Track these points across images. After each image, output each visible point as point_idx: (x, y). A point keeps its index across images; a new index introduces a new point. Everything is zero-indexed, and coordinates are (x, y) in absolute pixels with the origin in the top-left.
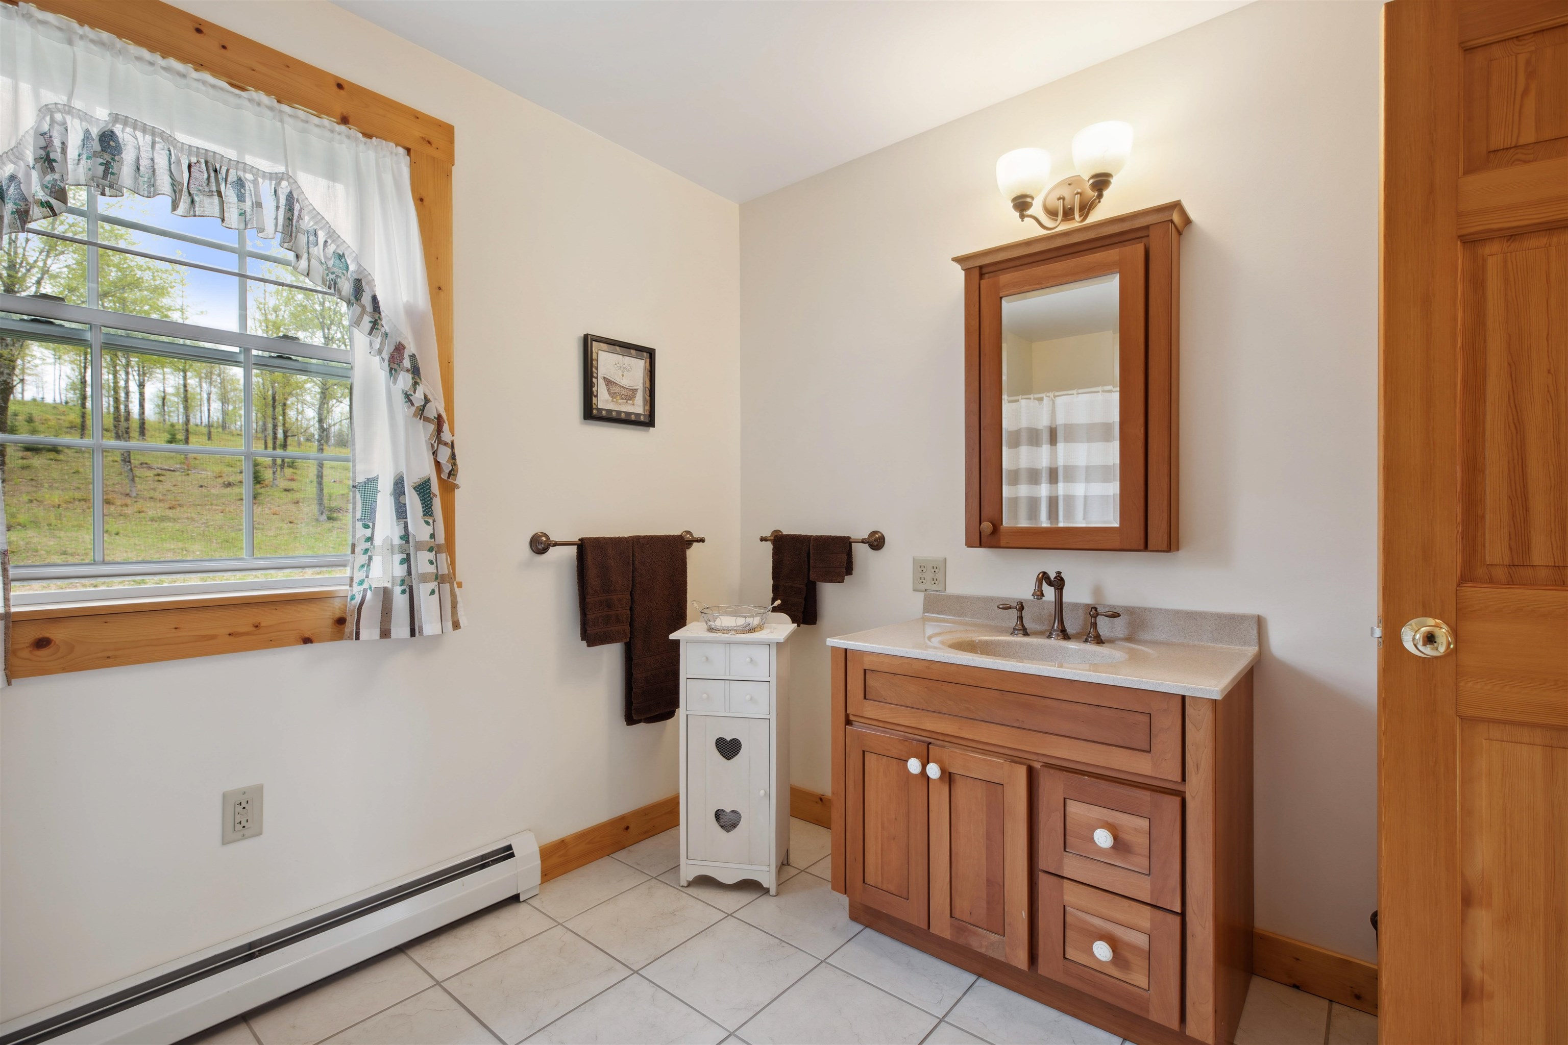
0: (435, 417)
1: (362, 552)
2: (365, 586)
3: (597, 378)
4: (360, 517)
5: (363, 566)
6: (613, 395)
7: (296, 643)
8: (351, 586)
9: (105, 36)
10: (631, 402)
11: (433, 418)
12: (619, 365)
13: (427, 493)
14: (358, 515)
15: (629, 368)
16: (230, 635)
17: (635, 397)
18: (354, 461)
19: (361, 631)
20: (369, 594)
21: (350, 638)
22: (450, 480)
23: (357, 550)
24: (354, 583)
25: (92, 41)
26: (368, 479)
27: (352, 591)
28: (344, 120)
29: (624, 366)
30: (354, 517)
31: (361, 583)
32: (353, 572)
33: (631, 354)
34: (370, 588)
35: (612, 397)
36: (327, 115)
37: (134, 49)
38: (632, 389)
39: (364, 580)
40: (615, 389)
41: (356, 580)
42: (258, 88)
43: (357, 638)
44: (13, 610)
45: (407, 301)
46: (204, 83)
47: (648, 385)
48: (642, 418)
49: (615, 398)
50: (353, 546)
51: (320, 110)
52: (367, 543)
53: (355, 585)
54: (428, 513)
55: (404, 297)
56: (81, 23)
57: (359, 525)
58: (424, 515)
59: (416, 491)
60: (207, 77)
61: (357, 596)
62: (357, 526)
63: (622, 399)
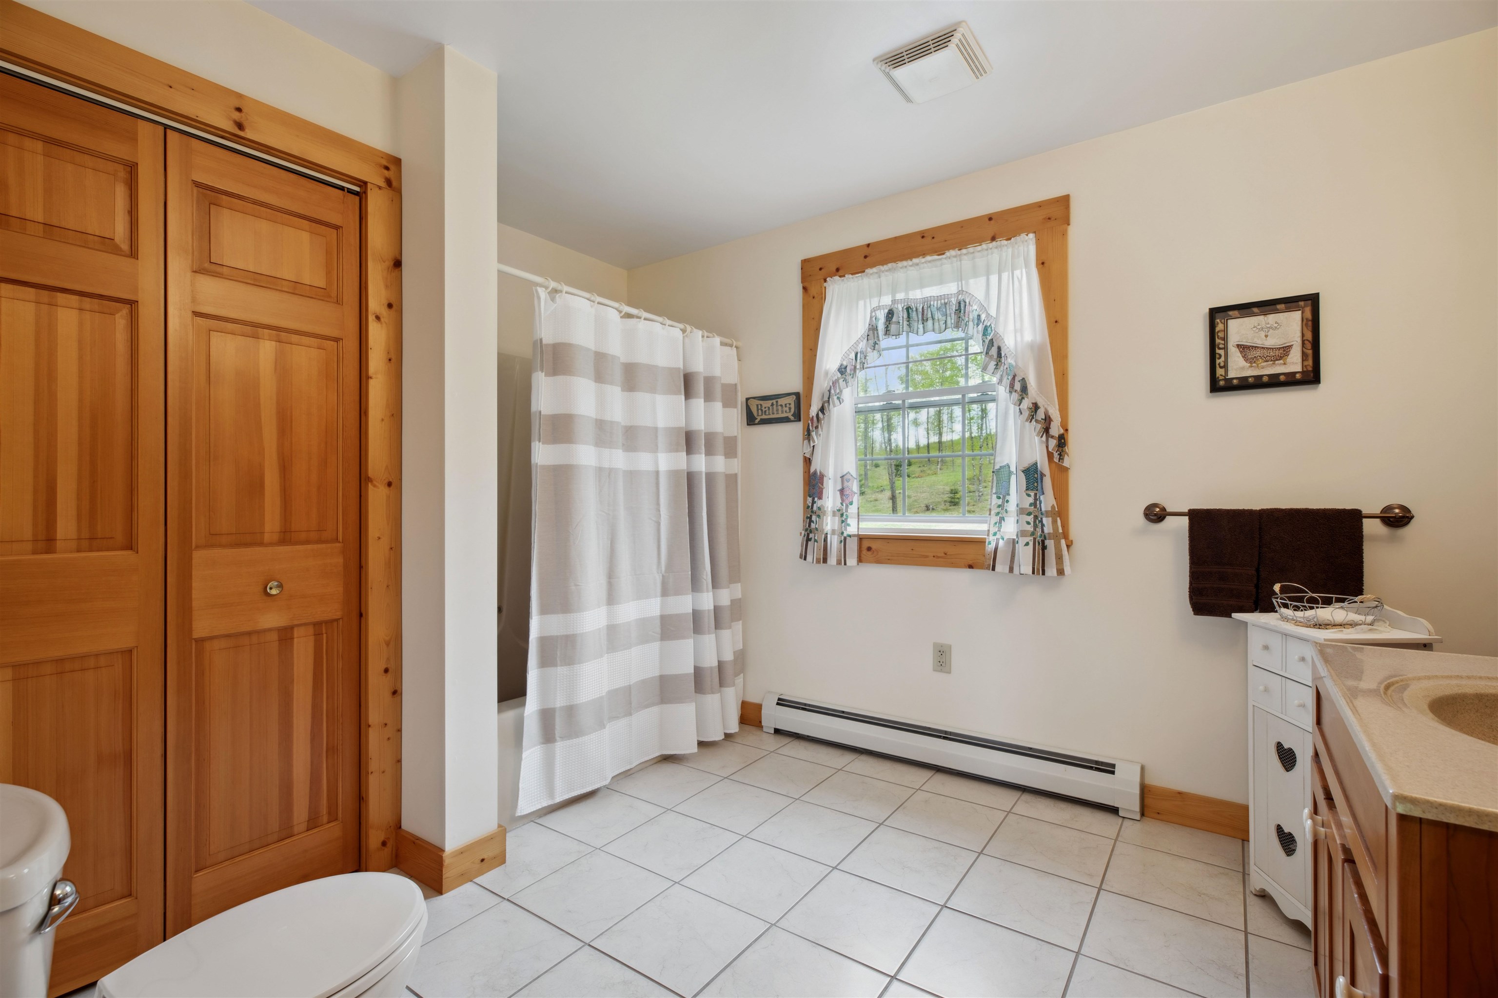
0: (1042, 419)
1: (995, 514)
2: (998, 536)
3: (1225, 348)
4: (995, 492)
5: (996, 523)
6: (1251, 361)
7: (965, 567)
8: (988, 535)
9: (890, 265)
10: (1281, 361)
11: (1040, 419)
12: (1259, 327)
13: (1032, 474)
14: (994, 491)
15: (1276, 325)
16: (934, 556)
17: (1288, 356)
18: (995, 456)
19: (996, 565)
20: (1001, 543)
21: (988, 568)
22: (1060, 463)
23: (993, 512)
24: (990, 534)
25: (887, 271)
26: (1001, 467)
27: (989, 539)
28: (993, 239)
29: (1268, 326)
30: (992, 491)
31: (995, 534)
32: (989, 527)
33: (1278, 310)
34: (1003, 539)
35: (1251, 363)
36: (983, 242)
37: (900, 264)
38: (1283, 347)
39: (996, 533)
40: (1252, 354)
41: (991, 532)
42: (948, 250)
43: (993, 569)
44: (860, 533)
45: (1032, 340)
46: (930, 262)
47: (1309, 336)
48: (1298, 376)
49: (1255, 362)
50: (990, 510)
51: (980, 241)
52: (998, 509)
53: (991, 535)
54: (1029, 488)
55: (1028, 337)
56: (883, 265)
57: (994, 496)
58: (1026, 490)
59: (1024, 473)
60: (929, 258)
61: (992, 543)
62: (993, 498)
63: (1267, 361)
